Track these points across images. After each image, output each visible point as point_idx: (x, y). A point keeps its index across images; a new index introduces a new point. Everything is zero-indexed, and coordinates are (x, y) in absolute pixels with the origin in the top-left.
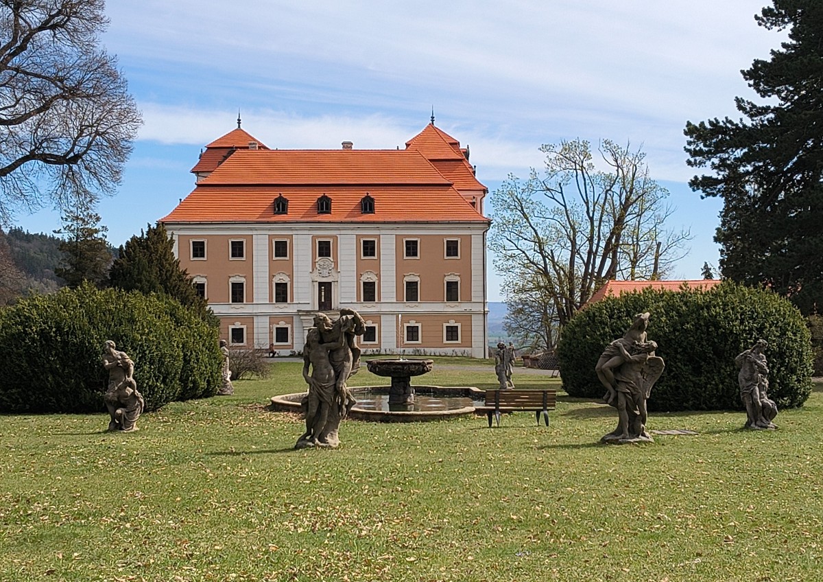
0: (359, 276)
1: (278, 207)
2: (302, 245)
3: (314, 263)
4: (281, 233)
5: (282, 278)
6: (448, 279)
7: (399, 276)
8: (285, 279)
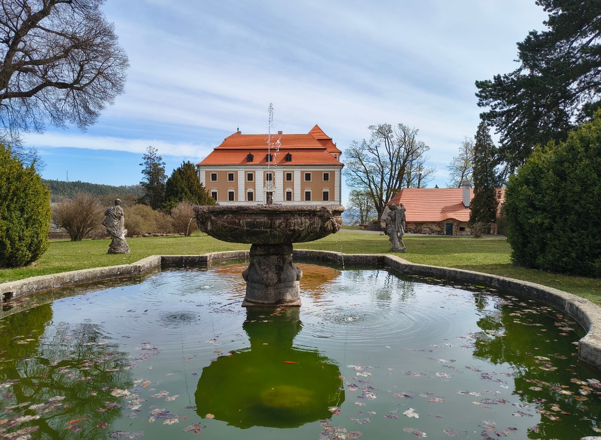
0: (284, 189)
1: (249, 158)
2: (259, 175)
3: (264, 183)
4: (250, 170)
5: (250, 190)
6: (324, 190)
7: (302, 189)
8: (252, 190)
